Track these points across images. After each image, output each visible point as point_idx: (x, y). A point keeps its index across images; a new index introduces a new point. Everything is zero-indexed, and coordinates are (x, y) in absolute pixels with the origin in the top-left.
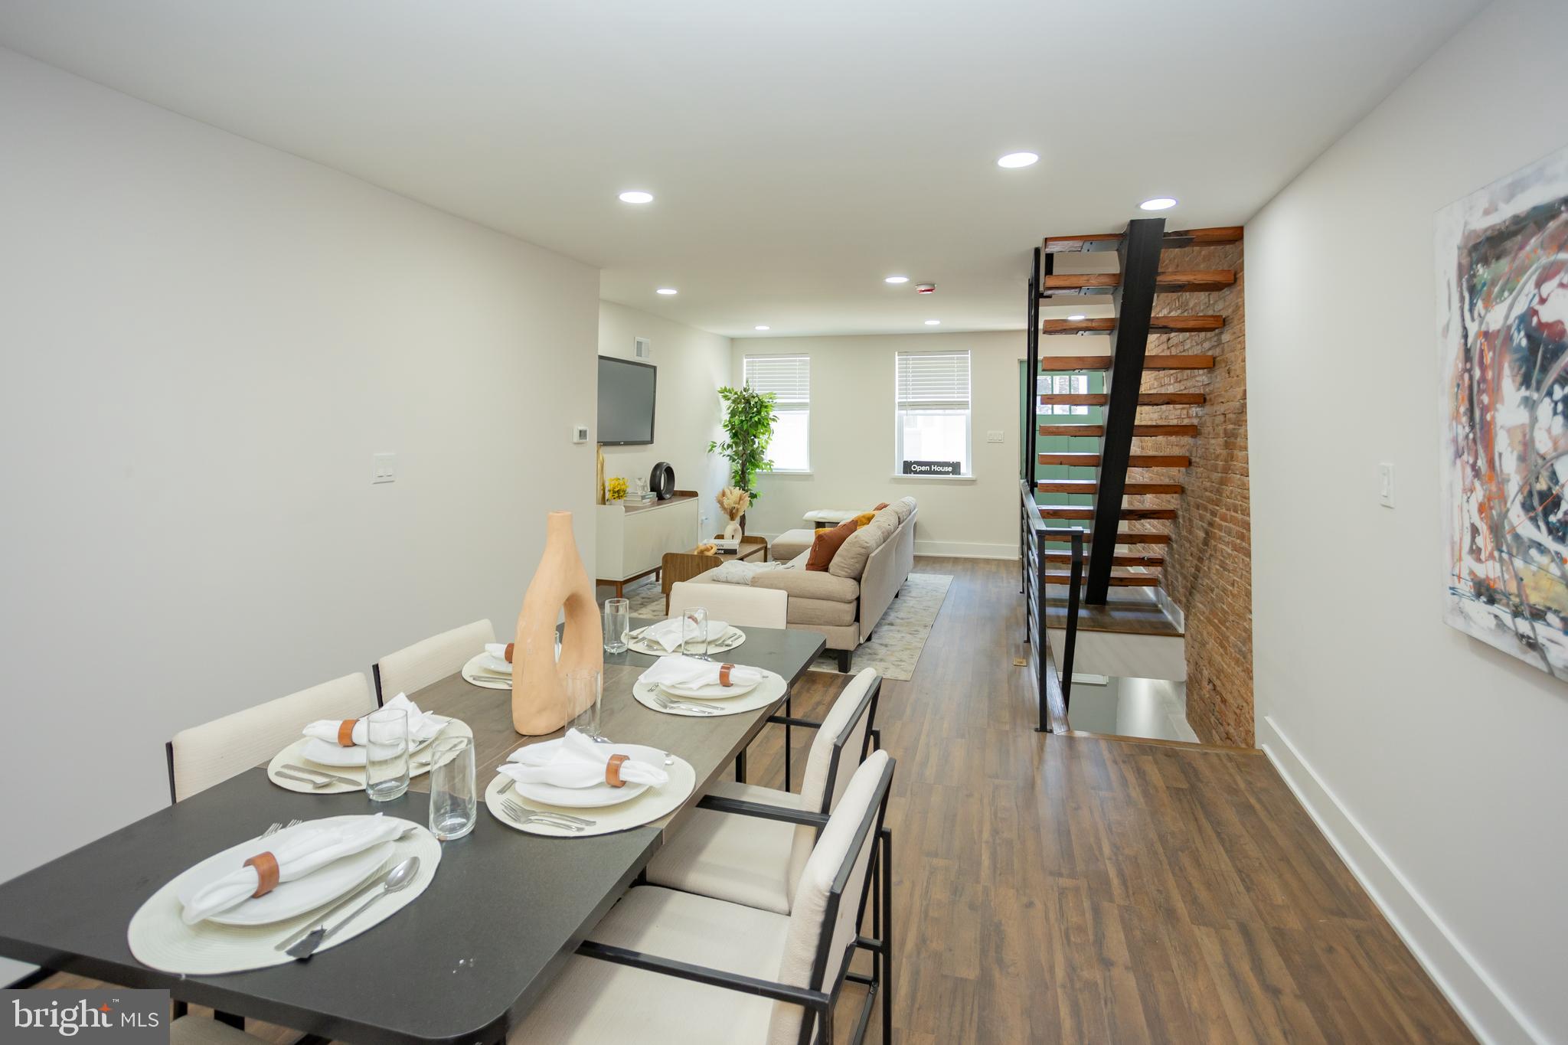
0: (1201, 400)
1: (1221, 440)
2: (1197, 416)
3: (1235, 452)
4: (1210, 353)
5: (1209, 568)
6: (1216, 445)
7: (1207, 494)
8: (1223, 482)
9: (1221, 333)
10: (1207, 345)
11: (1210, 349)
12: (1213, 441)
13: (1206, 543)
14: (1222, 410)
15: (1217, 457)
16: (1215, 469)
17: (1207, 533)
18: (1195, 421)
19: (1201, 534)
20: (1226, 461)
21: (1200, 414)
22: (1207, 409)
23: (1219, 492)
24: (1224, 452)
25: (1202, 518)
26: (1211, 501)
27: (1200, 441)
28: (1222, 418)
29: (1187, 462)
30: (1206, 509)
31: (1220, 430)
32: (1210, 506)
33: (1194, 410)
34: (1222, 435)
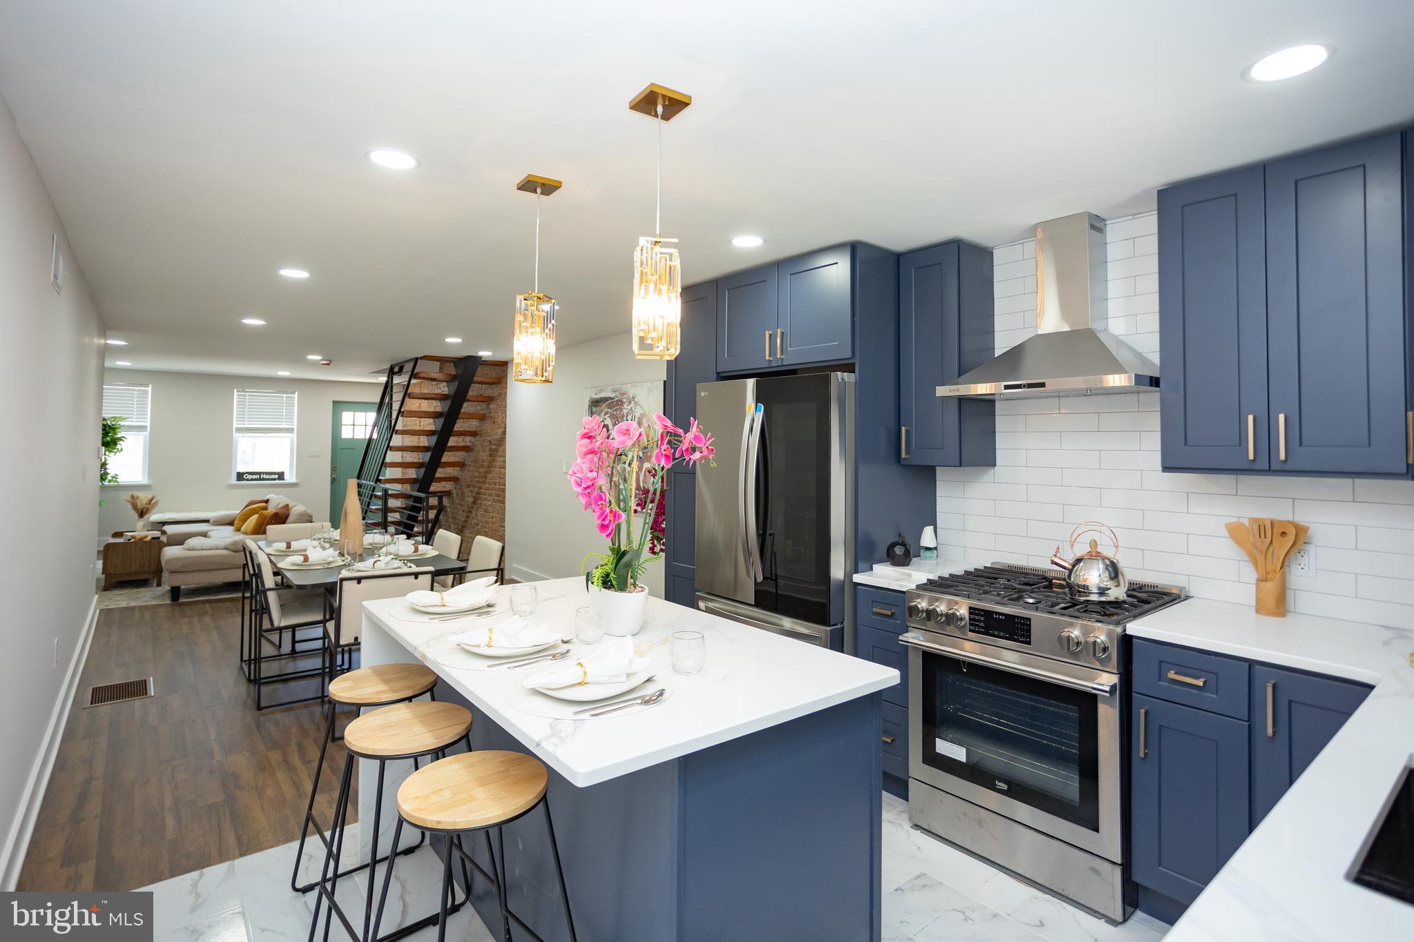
0: (474, 434)
1: (487, 453)
2: (470, 441)
3: (496, 458)
4: (481, 412)
5: (476, 515)
6: (484, 456)
7: (476, 479)
8: (486, 472)
9: (490, 404)
10: (479, 408)
11: (481, 410)
12: (482, 454)
13: (474, 503)
14: (489, 439)
15: (484, 461)
16: (482, 466)
17: (475, 498)
18: (469, 444)
19: (471, 499)
20: (490, 463)
21: (473, 441)
22: (478, 438)
23: (485, 477)
24: (489, 458)
25: (471, 492)
26: (480, 482)
27: (471, 454)
28: (488, 443)
29: (461, 465)
30: (475, 487)
31: (487, 448)
32: (478, 485)
33: (468, 439)
34: (488, 450)
